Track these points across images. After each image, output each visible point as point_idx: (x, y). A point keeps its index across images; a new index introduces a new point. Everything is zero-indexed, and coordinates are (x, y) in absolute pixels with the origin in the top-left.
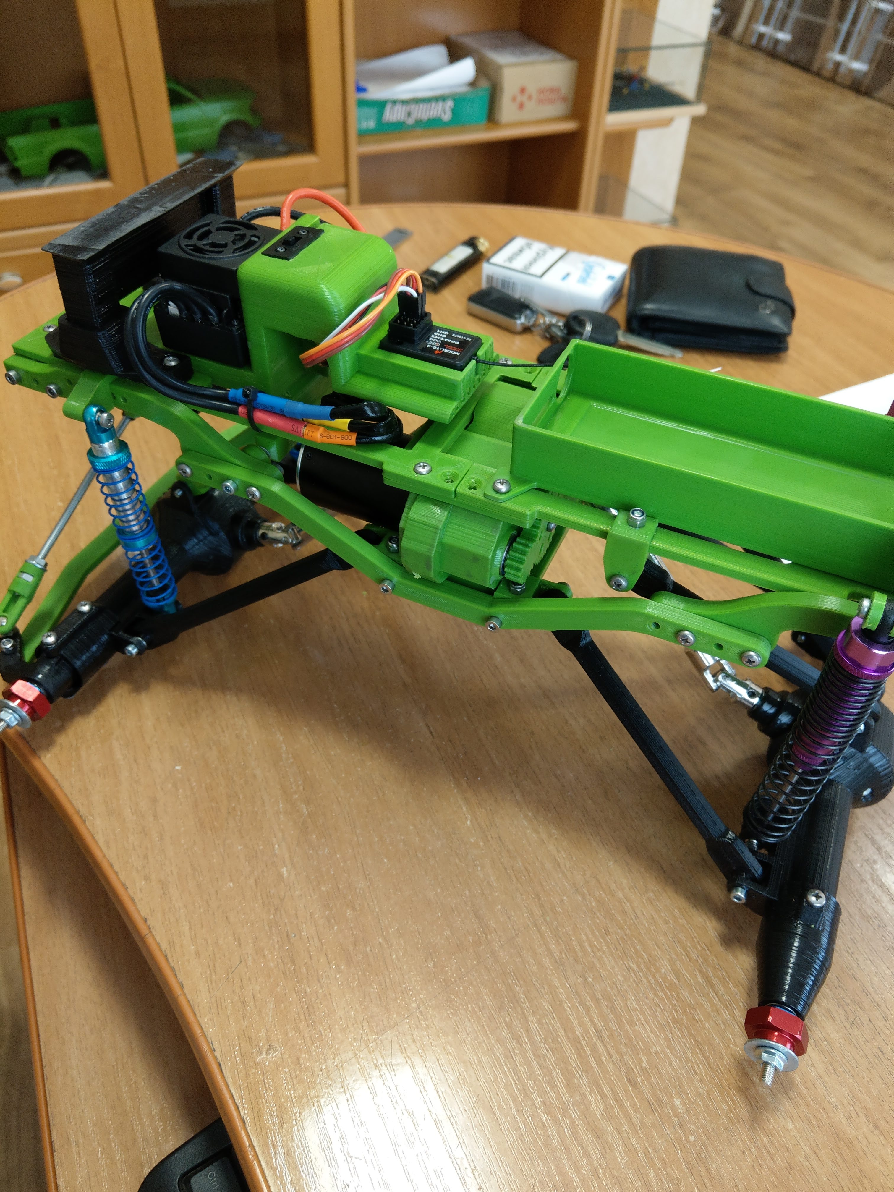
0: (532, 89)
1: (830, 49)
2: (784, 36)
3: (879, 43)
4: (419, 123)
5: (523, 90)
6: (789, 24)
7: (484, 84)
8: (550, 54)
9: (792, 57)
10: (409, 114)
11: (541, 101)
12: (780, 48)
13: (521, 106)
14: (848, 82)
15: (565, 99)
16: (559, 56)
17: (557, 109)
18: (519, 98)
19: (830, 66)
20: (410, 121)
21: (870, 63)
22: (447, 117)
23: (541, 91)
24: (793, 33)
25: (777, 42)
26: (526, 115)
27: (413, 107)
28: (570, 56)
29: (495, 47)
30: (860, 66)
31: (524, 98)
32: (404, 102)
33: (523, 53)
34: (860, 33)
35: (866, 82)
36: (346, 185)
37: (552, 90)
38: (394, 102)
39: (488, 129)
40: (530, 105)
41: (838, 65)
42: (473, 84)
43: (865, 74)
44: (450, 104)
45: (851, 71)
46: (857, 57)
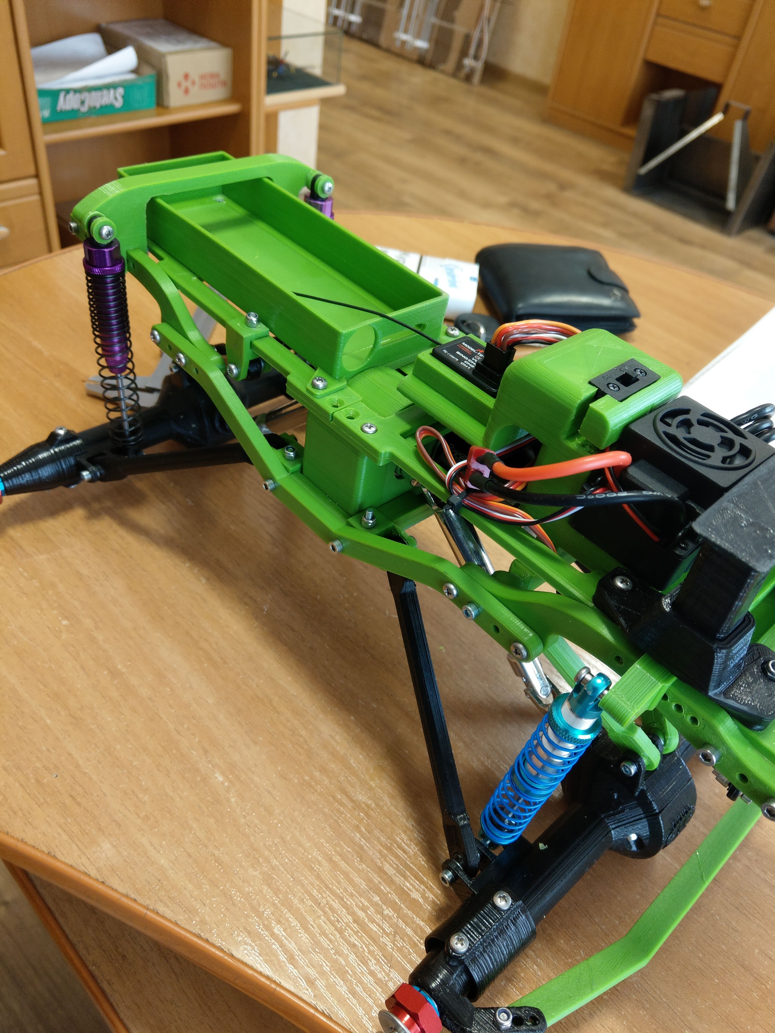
0: (195, 76)
1: (396, 29)
2: (355, 18)
3: (433, 26)
4: (92, 110)
5: (186, 76)
6: (358, 7)
7: (148, 71)
8: (203, 43)
9: (365, 36)
10: (83, 103)
11: (203, 86)
12: (354, 29)
13: (187, 91)
14: (415, 57)
15: (224, 84)
16: (213, 44)
17: (218, 93)
18: (184, 84)
19: (398, 44)
20: (84, 109)
21: (430, 41)
22: (119, 104)
23: (203, 77)
24: (363, 15)
25: (350, 23)
26: (191, 100)
27: (86, 95)
28: (224, 44)
29: (149, 35)
30: (422, 44)
31: (189, 84)
32: (76, 91)
33: (179, 42)
34: (418, 16)
35: (429, 57)
36: (37, 176)
37: (213, 76)
38: (67, 91)
39: (159, 115)
40: (194, 90)
41: (404, 43)
42: (135, 71)
43: (427, 51)
44: (121, 91)
45: (416, 49)
46: (418, 36)
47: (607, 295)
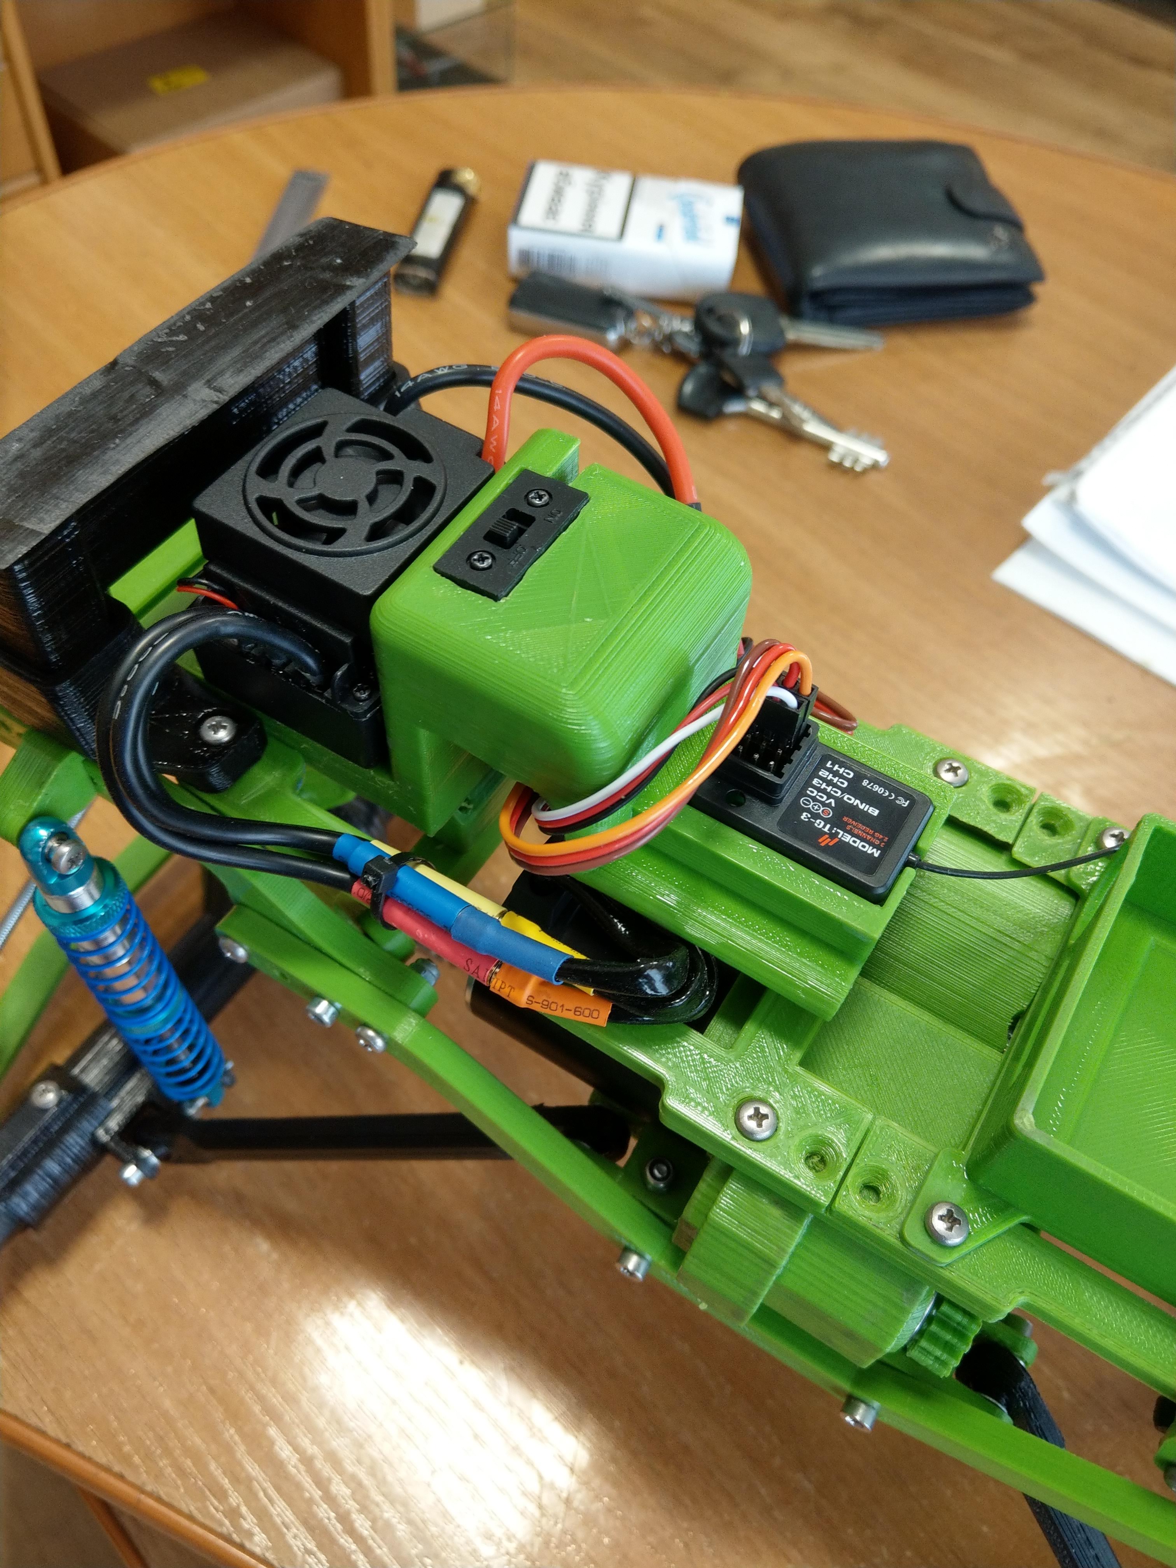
47: (982, 238)
